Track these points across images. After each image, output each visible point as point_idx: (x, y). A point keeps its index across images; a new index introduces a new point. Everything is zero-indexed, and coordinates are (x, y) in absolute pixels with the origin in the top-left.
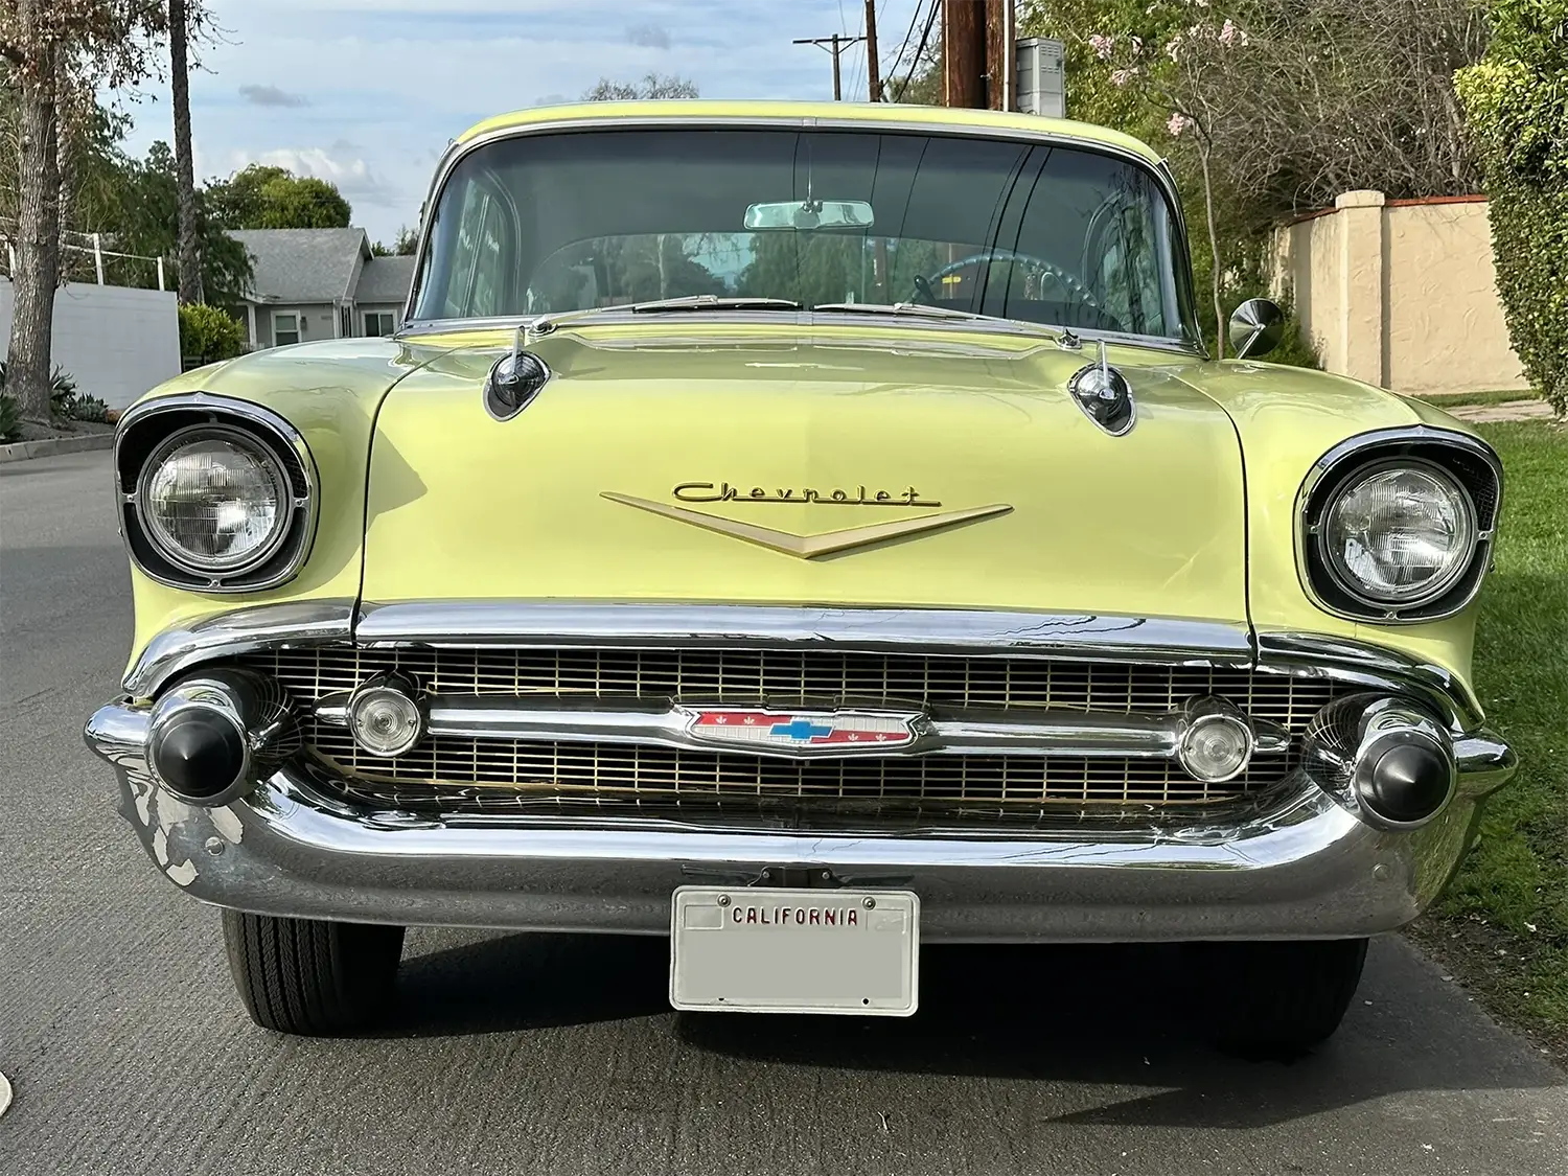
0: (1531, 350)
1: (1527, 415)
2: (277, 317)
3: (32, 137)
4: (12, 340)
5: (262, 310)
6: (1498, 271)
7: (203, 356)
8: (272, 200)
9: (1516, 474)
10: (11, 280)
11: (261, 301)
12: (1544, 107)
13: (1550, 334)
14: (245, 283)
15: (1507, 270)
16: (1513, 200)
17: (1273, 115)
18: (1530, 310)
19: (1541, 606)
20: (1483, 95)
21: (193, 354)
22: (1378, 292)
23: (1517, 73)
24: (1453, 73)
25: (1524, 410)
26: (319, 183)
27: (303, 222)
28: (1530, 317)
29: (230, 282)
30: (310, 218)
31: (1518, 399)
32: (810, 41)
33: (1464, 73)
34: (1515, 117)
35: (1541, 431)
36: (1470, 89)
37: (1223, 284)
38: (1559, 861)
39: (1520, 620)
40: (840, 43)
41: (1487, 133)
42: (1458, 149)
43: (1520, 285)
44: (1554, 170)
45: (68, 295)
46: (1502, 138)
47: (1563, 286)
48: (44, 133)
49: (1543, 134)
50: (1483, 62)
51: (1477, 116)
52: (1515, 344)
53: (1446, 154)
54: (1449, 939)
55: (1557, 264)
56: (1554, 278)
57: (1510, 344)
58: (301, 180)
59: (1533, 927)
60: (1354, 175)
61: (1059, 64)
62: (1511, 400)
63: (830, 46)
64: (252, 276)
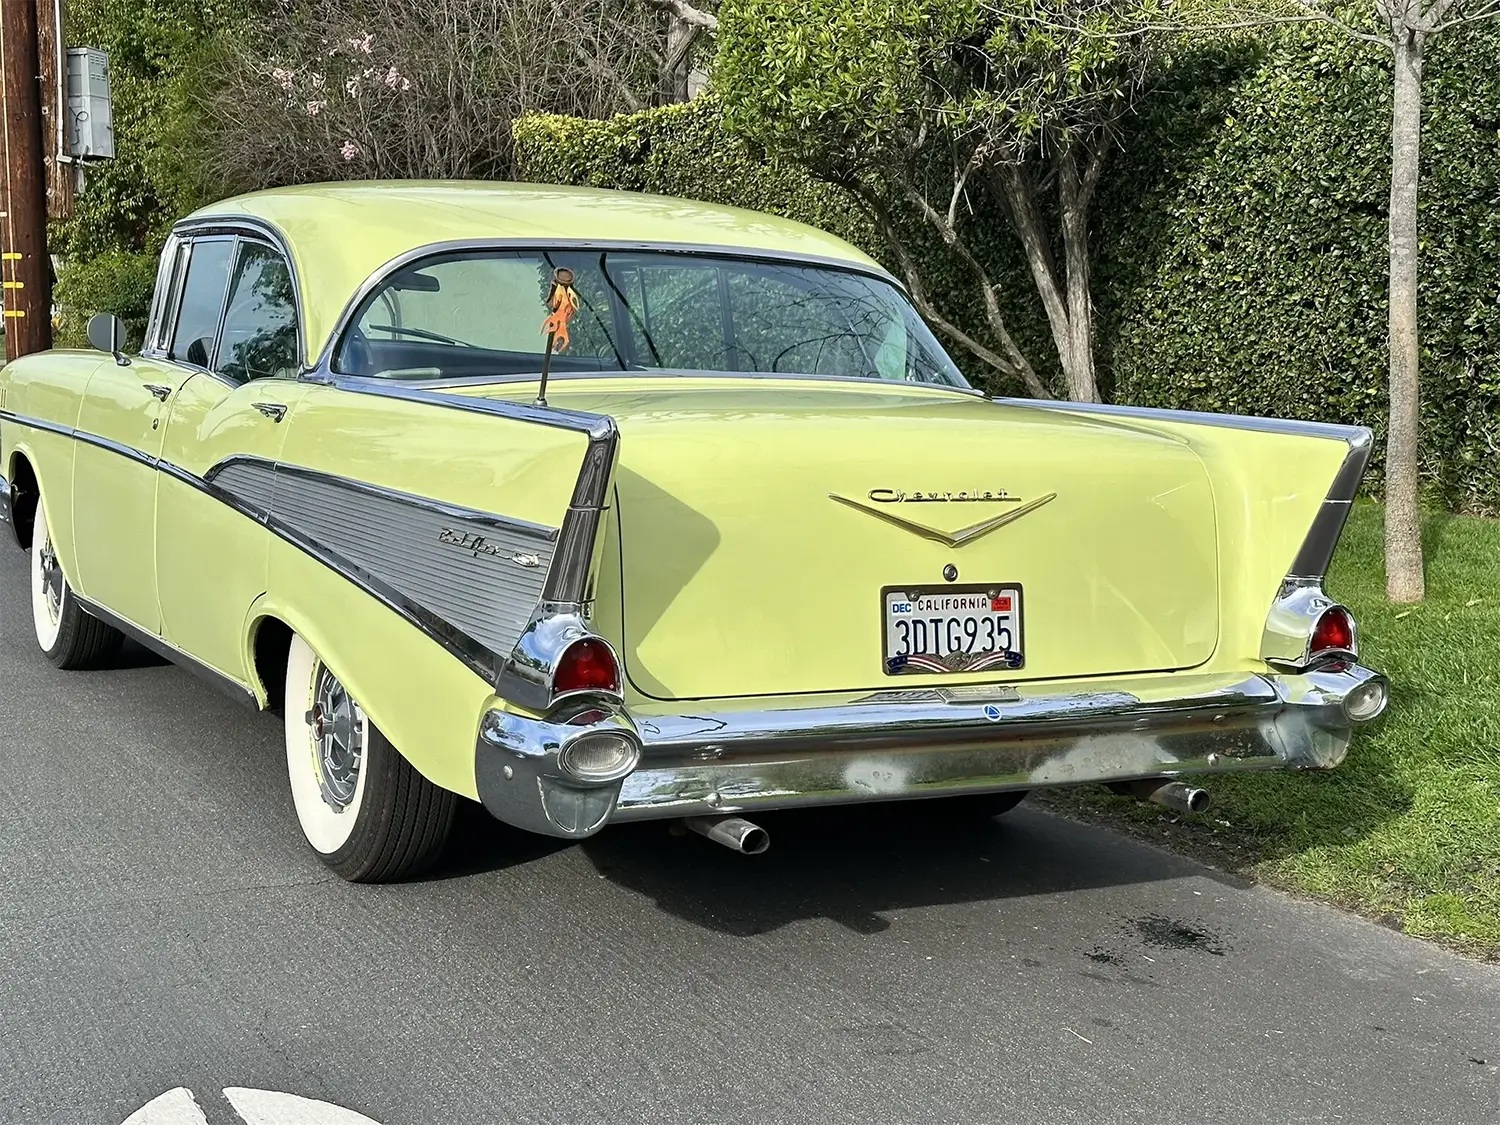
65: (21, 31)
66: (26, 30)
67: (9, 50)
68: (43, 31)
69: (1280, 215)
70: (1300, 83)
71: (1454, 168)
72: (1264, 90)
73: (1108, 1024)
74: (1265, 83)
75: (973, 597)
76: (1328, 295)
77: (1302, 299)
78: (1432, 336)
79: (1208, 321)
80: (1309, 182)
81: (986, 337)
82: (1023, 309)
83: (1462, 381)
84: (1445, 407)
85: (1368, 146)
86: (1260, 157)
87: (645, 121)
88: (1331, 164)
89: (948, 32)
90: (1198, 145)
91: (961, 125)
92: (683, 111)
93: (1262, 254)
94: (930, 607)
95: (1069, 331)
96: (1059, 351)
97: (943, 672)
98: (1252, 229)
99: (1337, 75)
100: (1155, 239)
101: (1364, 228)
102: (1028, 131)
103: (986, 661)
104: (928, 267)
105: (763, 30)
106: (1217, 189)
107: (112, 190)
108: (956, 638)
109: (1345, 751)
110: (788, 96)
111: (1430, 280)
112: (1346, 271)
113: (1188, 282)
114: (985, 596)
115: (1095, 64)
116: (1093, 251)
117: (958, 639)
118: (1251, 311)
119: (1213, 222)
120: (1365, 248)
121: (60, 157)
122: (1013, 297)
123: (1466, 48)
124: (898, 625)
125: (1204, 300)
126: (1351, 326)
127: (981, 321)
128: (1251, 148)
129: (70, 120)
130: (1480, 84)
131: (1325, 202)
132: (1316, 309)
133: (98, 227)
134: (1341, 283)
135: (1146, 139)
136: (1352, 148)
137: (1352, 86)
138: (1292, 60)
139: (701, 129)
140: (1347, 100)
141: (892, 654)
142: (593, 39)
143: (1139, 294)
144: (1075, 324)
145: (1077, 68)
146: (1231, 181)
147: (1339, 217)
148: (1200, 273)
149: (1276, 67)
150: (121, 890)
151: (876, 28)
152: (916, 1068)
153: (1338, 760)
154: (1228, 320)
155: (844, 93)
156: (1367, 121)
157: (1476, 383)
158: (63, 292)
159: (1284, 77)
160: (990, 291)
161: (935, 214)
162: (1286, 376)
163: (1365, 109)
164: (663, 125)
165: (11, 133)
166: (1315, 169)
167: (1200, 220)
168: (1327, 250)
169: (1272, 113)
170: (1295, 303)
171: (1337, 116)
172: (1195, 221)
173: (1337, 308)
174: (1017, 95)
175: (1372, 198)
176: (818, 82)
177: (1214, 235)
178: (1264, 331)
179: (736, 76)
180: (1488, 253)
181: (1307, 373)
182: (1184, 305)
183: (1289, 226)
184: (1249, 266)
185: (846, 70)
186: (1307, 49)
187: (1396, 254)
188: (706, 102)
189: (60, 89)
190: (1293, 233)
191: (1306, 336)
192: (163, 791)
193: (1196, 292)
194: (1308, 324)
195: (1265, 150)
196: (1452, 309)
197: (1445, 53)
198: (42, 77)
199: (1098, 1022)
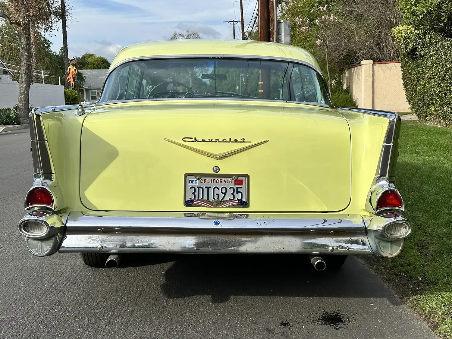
0: (412, 102)
1: (411, 118)
2: (91, 92)
3: (24, 46)
4: (19, 98)
5: (87, 90)
6: (403, 81)
7: (71, 102)
8: (91, 62)
9: (409, 135)
10: (19, 83)
11: (87, 88)
12: (416, 38)
13: (417, 97)
14: (83, 83)
15: (406, 80)
16: (407, 62)
17: (344, 40)
18: (412, 91)
19: (418, 175)
20: (400, 35)
21: (68, 102)
22: (372, 87)
23: (408, 29)
24: (391, 29)
25: (409, 117)
26: (103, 58)
27: (99, 68)
28: (412, 93)
29: (79, 83)
30: (100, 67)
31: (408, 114)
32: (227, 22)
33: (394, 29)
34: (408, 40)
35: (414, 123)
36: (396, 33)
37: (332, 84)
38: (427, 256)
39: (412, 179)
40: (235, 22)
41: (401, 44)
42: (392, 49)
43: (409, 85)
44: (418, 54)
45: (34, 86)
46: (404, 46)
47: (420, 85)
48: (27, 45)
49: (415, 45)
50: (399, 26)
51: (398, 40)
52: (408, 100)
53: (389, 50)
54: (395, 281)
55: (419, 79)
56: (418, 83)
57: (406, 100)
58: (98, 57)
59: (420, 278)
60: (365, 56)
61: (289, 27)
62: (406, 114)
63: (232, 23)
64: (84, 82)
66: (266, 16)
67: (262, 22)
68: (271, 16)
75: (225, 179)
94: (206, 182)
97: (210, 207)
103: (230, 204)
108: (217, 194)
109: (399, 251)
114: (231, 179)
117: (218, 195)
124: (191, 188)
141: (188, 199)
153: (395, 254)
189: (275, 33)
198: (270, 30)
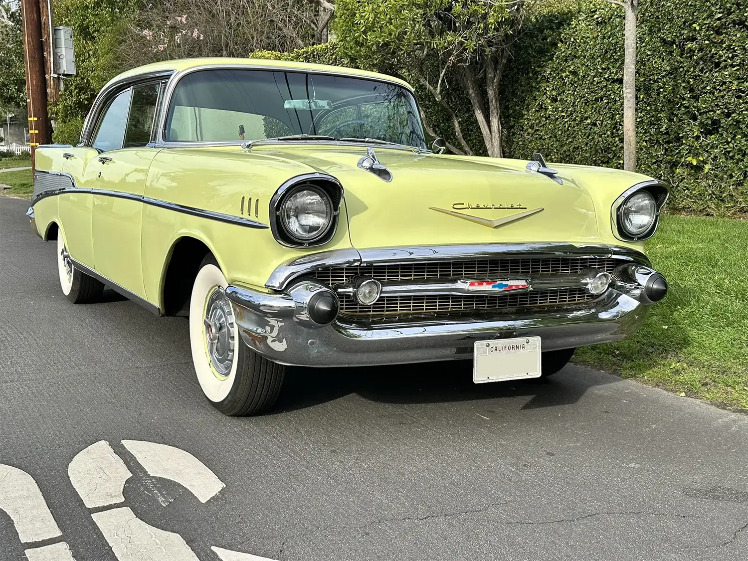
61: (71, 37)
65: (34, 19)
66: (36, 19)
67: (29, 28)
68: (43, 19)
69: (582, 85)
70: (589, 27)
71: (655, 62)
72: (574, 30)
73: (494, 412)
74: (575, 27)
76: (602, 120)
77: (591, 122)
78: (646, 137)
79: (552, 133)
80: (594, 70)
81: (456, 144)
82: (472, 131)
83: (659, 156)
84: (652, 167)
85: (619, 54)
86: (573, 60)
87: (307, 52)
88: (603, 62)
89: (435, 6)
90: (546, 55)
91: (442, 48)
92: (323, 47)
93: (574, 103)
95: (491, 139)
96: (487, 148)
98: (570, 92)
99: (606, 23)
100: (528, 98)
101: (617, 90)
102: (471, 50)
104: (431, 114)
105: (355, 7)
106: (555, 75)
107: (77, 91)
110: (366, 36)
111: (645, 112)
112: (610, 109)
113: (542, 116)
115: (500, 19)
116: (501, 104)
118: (569, 128)
119: (553, 89)
120: (618, 99)
121: (52, 75)
122: (467, 126)
123: (660, 9)
125: (549, 124)
126: (612, 133)
127: (454, 137)
128: (569, 56)
129: (56, 58)
130: (666, 25)
131: (601, 79)
132: (597, 126)
133: (71, 107)
134: (607, 114)
135: (524, 54)
136: (612, 55)
137: (612, 28)
138: (587, 17)
139: (331, 55)
140: (609, 33)
142: (285, 18)
143: (522, 123)
144: (494, 136)
145: (492, 21)
146: (561, 71)
147: (607, 85)
148: (548, 112)
149: (579, 20)
150: (79, 369)
151: (404, 5)
152: (412, 429)
154: (560, 133)
155: (390, 34)
156: (618, 42)
157: (665, 156)
158: (57, 137)
159: (583, 24)
160: (456, 122)
161: (432, 88)
162: (585, 156)
163: (617, 38)
164: (315, 54)
165: (31, 64)
166: (596, 65)
167: (547, 89)
168: (602, 100)
169: (578, 41)
170: (588, 124)
171: (606, 41)
172: (545, 89)
173: (606, 126)
174: (466, 34)
175: (620, 76)
176: (379, 29)
177: (553, 95)
178: (575, 137)
179: (344, 28)
180: (670, 99)
181: (594, 155)
182: (541, 126)
183: (585, 90)
184: (569, 108)
185: (391, 24)
186: (593, 12)
187: (626, 96)
188: (333, 43)
189: (51, 45)
190: (587, 93)
191: (593, 138)
192: (98, 332)
193: (546, 120)
194: (594, 133)
195: (575, 57)
196: (655, 124)
197: (651, 11)
198: (43, 39)
199: (490, 411)
